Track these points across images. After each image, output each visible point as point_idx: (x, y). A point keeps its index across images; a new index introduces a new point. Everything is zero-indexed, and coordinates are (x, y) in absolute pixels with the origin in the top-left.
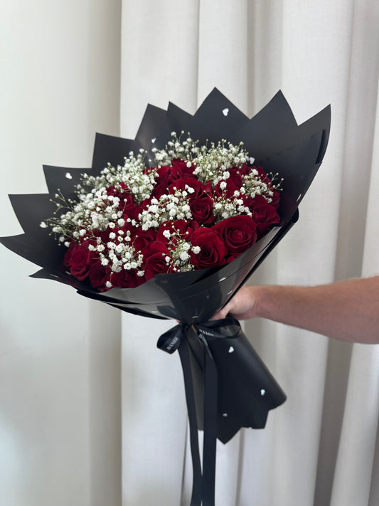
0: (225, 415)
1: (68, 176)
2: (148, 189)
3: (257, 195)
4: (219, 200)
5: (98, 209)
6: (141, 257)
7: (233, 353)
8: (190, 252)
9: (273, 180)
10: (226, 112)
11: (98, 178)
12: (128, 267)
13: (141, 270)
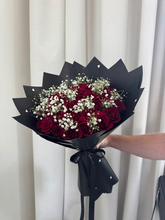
0: (96, 188)
1: (33, 90)
2: (74, 97)
3: (117, 99)
4: (104, 101)
5: (56, 104)
6: (77, 124)
7: (100, 162)
8: (97, 121)
9: (122, 93)
10: (99, 66)
11: (48, 91)
12: (72, 128)
13: (77, 129)
